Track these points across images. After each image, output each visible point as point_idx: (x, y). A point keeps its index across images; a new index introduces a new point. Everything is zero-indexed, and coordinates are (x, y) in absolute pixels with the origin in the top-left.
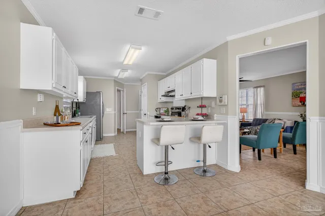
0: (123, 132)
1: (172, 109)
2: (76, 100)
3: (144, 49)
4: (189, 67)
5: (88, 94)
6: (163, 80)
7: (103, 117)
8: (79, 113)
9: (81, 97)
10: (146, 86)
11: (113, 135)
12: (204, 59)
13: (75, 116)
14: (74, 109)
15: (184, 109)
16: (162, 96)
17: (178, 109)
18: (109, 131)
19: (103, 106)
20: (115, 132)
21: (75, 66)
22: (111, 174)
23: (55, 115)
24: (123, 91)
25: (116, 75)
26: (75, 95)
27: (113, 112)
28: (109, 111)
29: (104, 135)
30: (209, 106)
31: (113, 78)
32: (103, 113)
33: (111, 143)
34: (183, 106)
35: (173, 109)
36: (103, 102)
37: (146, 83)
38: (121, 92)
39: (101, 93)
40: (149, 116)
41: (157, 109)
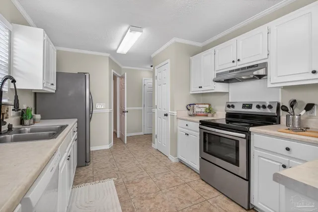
0: (122, 140)
1: (229, 106)
5: (61, 77)
10: (169, 65)
11: (107, 147)
19: (91, 99)
20: (110, 142)
24: (122, 77)
25: (114, 47)
27: (108, 111)
28: (102, 108)
29: (93, 149)
31: (108, 55)
32: (91, 113)
33: (110, 177)
35: (232, 106)
36: (90, 93)
37: (168, 61)
38: (118, 79)
39: (87, 75)
40: (175, 118)
41: (190, 105)
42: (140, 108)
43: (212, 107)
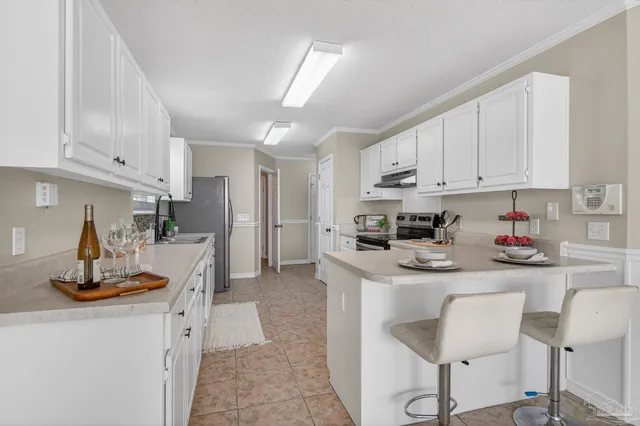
0: (274, 269)
1: (400, 218)
2: (166, 198)
3: (347, 51)
4: (473, 104)
5: (197, 183)
6: (377, 146)
7: (230, 233)
8: (176, 228)
9: (179, 190)
10: (331, 161)
11: (252, 275)
12: (535, 73)
13: (164, 234)
14: (162, 219)
15: (438, 220)
16: (376, 186)
17: (422, 219)
18: (244, 267)
19: (230, 210)
20: (256, 269)
21: (160, 105)
22: (254, 392)
23: (81, 256)
24: (275, 175)
25: (260, 137)
26: (160, 185)
27: (253, 224)
28: (245, 222)
29: (232, 276)
30: (536, 217)
31: (254, 146)
32: (231, 227)
33: (251, 299)
34: (440, 213)
35: (403, 218)
36: (229, 200)
37: (331, 155)
38: (270, 177)
39: (226, 179)
40: (338, 234)
41: (358, 217)
42: (306, 221)
43: (388, 219)
